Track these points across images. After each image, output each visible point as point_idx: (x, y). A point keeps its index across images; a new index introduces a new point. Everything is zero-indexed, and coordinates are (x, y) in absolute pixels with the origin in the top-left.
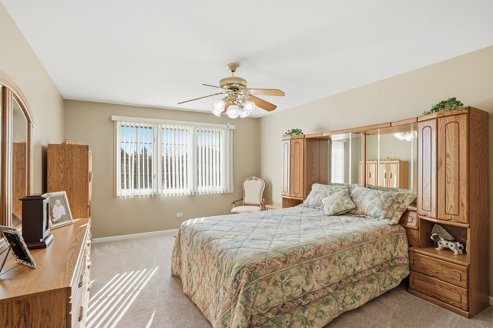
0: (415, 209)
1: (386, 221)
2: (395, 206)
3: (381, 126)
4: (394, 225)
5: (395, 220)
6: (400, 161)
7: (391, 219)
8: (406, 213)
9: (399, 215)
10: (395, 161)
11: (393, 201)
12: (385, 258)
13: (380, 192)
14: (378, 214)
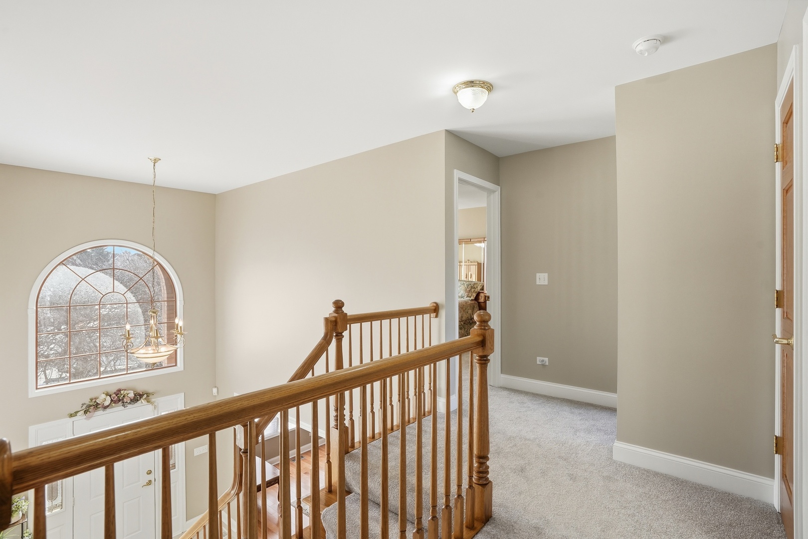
0: (483, 291)
1: (468, 298)
2: (473, 290)
3: (465, 240)
4: (472, 300)
5: (472, 298)
6: (478, 263)
7: (470, 297)
8: (478, 294)
9: (475, 295)
10: (474, 263)
11: (472, 287)
12: (467, 317)
13: (465, 282)
14: (463, 295)
